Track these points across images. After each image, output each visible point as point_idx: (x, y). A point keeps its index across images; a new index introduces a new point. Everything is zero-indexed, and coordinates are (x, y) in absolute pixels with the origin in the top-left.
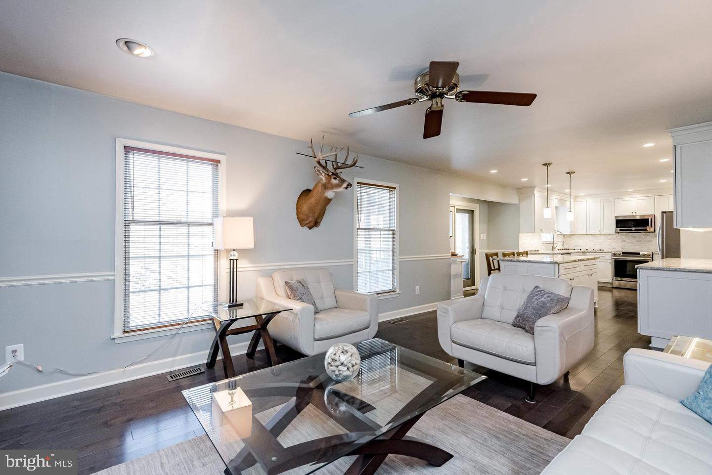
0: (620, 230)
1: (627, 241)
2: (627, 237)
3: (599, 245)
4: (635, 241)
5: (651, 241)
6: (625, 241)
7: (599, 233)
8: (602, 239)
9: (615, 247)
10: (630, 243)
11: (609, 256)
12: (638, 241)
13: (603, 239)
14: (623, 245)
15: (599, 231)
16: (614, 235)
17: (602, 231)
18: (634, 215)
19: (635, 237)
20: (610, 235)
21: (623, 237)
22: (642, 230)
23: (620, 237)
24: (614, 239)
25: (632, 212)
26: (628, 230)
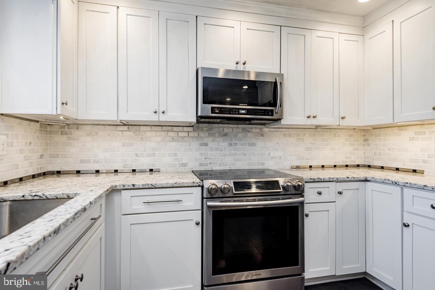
0: (214, 110)
1: (210, 145)
4: (226, 144)
5: (254, 145)
6: (206, 145)
7: (154, 118)
9: (184, 161)
10: (217, 149)
11: (193, 199)
12: (230, 145)
13: (159, 139)
14: (201, 154)
15: (156, 112)
16: (184, 128)
17: (163, 112)
18: (242, 69)
19: (226, 135)
20: (175, 129)
21: (201, 134)
22: (262, 113)
23: (196, 134)
24: (183, 139)
25: (237, 64)
26: (230, 111)
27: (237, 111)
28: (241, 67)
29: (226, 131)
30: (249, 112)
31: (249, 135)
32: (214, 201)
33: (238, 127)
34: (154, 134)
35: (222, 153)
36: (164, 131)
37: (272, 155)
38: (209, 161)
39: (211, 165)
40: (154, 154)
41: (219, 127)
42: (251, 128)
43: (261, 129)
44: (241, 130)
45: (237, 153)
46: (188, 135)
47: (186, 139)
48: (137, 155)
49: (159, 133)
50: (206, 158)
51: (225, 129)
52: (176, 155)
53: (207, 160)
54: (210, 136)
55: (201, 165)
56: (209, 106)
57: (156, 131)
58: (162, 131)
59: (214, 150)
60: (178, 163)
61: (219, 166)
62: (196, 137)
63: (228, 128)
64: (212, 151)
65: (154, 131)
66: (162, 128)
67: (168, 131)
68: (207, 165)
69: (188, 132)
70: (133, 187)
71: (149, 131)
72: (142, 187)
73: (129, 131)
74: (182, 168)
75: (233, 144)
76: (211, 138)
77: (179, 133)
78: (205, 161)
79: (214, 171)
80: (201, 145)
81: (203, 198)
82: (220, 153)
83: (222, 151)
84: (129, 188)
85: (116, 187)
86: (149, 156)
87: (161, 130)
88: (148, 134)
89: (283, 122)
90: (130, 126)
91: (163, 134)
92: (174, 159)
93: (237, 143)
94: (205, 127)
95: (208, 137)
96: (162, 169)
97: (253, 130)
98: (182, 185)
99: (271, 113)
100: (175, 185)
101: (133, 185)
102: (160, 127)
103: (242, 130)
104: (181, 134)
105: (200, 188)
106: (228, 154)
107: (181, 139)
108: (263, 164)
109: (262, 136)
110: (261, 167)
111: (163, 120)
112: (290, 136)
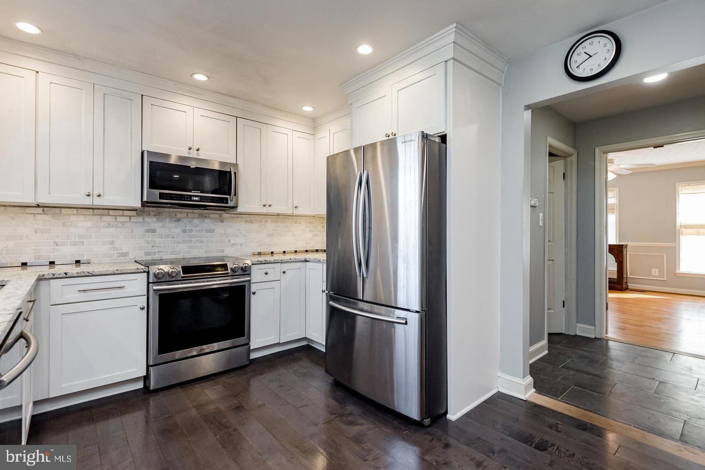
0: (162, 196)
1: (159, 231)
4: (179, 230)
5: (213, 231)
6: (154, 231)
7: (88, 202)
8: (83, 224)
9: (124, 250)
10: (167, 236)
11: (137, 285)
12: (184, 231)
13: (89, 224)
14: (147, 242)
15: (89, 195)
16: (124, 211)
17: (99, 196)
18: (195, 156)
19: (178, 220)
20: (111, 212)
21: (148, 219)
22: (216, 200)
23: (141, 219)
24: (123, 224)
25: (190, 149)
26: (181, 197)
27: (189, 198)
28: (194, 154)
29: (179, 216)
30: (202, 199)
32: (161, 285)
33: (193, 213)
34: (82, 218)
35: (174, 240)
36: (97, 215)
37: (232, 242)
38: (156, 250)
39: (161, 254)
40: (82, 243)
41: (170, 212)
42: (209, 214)
43: (220, 215)
44: (197, 216)
45: (192, 240)
46: (130, 220)
47: (128, 225)
48: (56, 244)
49: (88, 217)
50: (153, 246)
51: (178, 214)
52: (112, 242)
53: (156, 247)
54: (158, 221)
55: (146, 254)
56: (157, 192)
57: (85, 215)
58: (93, 215)
59: (163, 237)
60: (116, 252)
61: (171, 254)
62: (140, 222)
63: (181, 213)
64: (162, 238)
65: (82, 214)
66: (93, 211)
67: (102, 215)
68: (155, 254)
69: (130, 217)
70: (65, 276)
71: (75, 215)
72: (76, 275)
73: (45, 214)
74: (121, 257)
75: (187, 231)
76: (160, 224)
77: (118, 217)
78: (152, 249)
79: (163, 260)
80: (148, 231)
81: (148, 283)
82: (171, 240)
83: (174, 238)
84: (60, 276)
85: (43, 275)
86: (74, 245)
87: (91, 213)
88: (73, 218)
89: (240, 210)
90: (45, 209)
91: (95, 218)
92: (110, 248)
93: (192, 230)
94: (153, 211)
95: (156, 222)
96: (93, 260)
97: (212, 216)
98: (125, 272)
99: (225, 201)
100: (116, 272)
101: (65, 274)
102: (91, 210)
103: (199, 215)
104: (119, 219)
105: (146, 274)
106: (182, 241)
107: (121, 225)
108: (223, 251)
109: (222, 221)
110: (220, 254)
111: (98, 202)
112: (251, 222)
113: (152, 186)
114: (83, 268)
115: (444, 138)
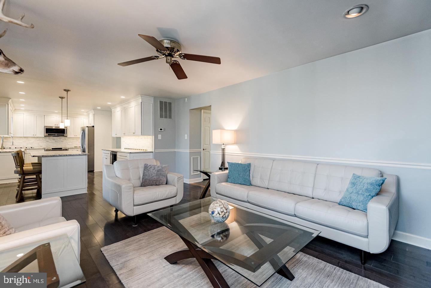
0: (48, 135)
2: (49, 139)
3: (31, 144)
7: (33, 136)
8: (33, 140)
9: (41, 145)
10: (51, 143)
14: (47, 144)
16: (41, 138)
19: (54, 139)
21: (47, 139)
22: (60, 135)
23: (45, 139)
24: (41, 140)
26: (53, 135)
27: (55, 135)
28: (56, 126)
29: (54, 138)
30: (57, 135)
31: (61, 139)
35: (53, 143)
37: (68, 144)
41: (52, 137)
48: (27, 144)
56: (47, 134)
57: (33, 138)
66: (35, 138)
68: (48, 146)
71: (31, 138)
76: (49, 140)
77: (39, 139)
80: (47, 141)
89: (68, 137)
90: (25, 137)
94: (48, 137)
99: (64, 135)
108: (66, 146)
111: (35, 136)
112: (74, 139)
113: (46, 133)
114: (32, 148)
115: (93, 127)
